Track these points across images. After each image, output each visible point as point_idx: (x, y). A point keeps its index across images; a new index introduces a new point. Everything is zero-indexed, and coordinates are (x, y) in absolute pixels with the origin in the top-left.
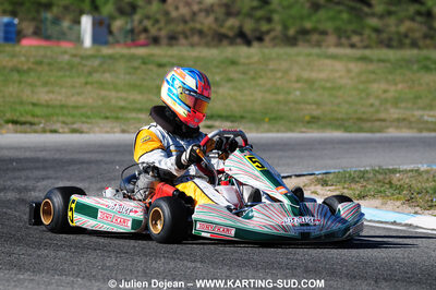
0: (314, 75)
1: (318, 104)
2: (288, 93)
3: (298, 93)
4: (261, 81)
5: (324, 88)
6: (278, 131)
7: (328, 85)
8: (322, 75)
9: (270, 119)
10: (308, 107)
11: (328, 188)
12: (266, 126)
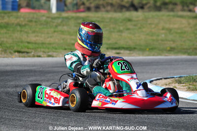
0: (171, 26)
1: (174, 41)
2: (158, 36)
3: (163, 36)
4: (144, 30)
5: (176, 33)
6: (154, 55)
7: (179, 31)
8: (176, 26)
9: (150, 49)
10: (169, 42)
11: (182, 85)
12: (147, 53)
